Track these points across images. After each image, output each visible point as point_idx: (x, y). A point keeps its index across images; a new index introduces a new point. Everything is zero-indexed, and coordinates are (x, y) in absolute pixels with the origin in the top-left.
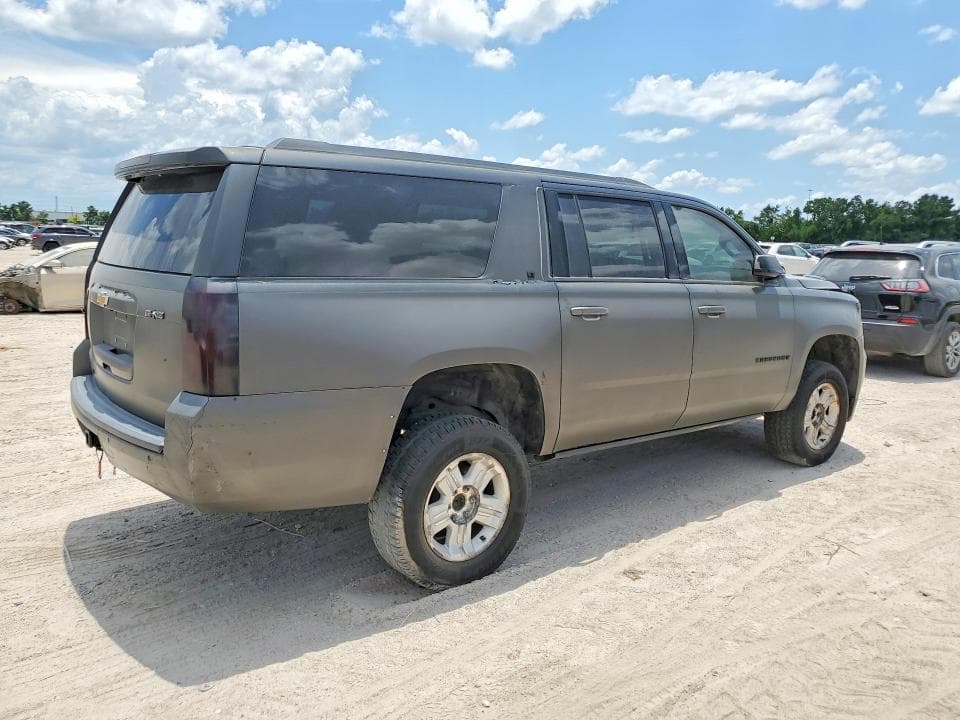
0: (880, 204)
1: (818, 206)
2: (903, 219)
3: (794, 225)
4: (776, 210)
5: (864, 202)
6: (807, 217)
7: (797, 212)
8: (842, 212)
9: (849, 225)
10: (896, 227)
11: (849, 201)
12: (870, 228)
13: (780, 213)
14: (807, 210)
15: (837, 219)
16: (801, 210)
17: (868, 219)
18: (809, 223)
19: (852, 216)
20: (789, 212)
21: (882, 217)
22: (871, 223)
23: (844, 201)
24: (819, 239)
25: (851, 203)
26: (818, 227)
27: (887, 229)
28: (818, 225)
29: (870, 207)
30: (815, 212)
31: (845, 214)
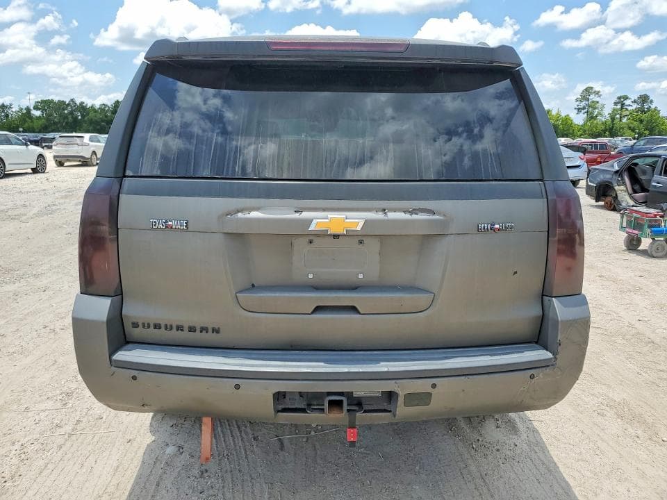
0: (89, 105)
1: (44, 105)
2: (106, 116)
3: (27, 119)
4: (10, 107)
5: (78, 104)
6: (37, 113)
7: (28, 110)
8: (64, 110)
9: (70, 119)
10: (103, 121)
11: (67, 103)
12: (85, 122)
13: (14, 110)
14: (36, 108)
15: (60, 115)
16: (32, 108)
17: (83, 116)
18: (39, 118)
19: (71, 113)
20: (21, 109)
21: (92, 115)
22: (86, 118)
23: (63, 102)
24: (50, 129)
25: (69, 104)
26: (47, 120)
27: (97, 123)
28: (47, 119)
29: (82, 107)
30: (43, 110)
31: (66, 112)
